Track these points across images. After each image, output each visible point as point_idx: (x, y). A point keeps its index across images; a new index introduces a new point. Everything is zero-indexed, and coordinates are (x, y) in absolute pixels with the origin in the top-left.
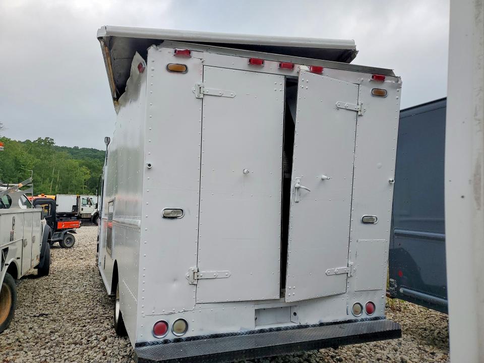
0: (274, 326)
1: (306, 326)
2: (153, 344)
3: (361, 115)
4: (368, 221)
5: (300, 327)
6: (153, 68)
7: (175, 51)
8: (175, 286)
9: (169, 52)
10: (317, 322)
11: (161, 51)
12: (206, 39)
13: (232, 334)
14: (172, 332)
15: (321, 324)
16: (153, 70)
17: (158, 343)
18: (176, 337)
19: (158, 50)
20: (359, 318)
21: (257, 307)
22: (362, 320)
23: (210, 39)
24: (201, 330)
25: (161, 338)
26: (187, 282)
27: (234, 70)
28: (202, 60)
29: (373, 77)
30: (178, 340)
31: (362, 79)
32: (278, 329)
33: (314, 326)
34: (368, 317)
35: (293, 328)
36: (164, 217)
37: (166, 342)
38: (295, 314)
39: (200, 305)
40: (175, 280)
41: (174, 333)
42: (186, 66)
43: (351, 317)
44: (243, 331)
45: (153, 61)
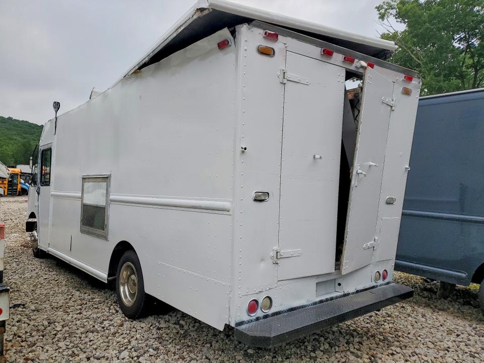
0: (328, 296)
1: (348, 294)
2: (249, 322)
3: (393, 110)
4: (390, 202)
5: (345, 295)
6: (246, 48)
7: (266, 34)
8: (262, 265)
9: (260, 34)
10: (353, 290)
11: (252, 31)
12: (290, 24)
13: (303, 307)
14: (261, 309)
15: (357, 292)
16: (246, 50)
17: (252, 321)
18: (265, 314)
19: (249, 29)
20: (379, 284)
21: (317, 281)
22: (381, 285)
23: (295, 26)
24: (281, 305)
25: (254, 316)
26: (271, 261)
27: (309, 58)
28: (286, 46)
29: (405, 77)
30: (266, 317)
31: (397, 78)
32: (332, 299)
33: (353, 293)
34: (384, 282)
35: (341, 297)
36: (255, 200)
37: (258, 319)
38: (339, 284)
39: (280, 283)
40: (262, 260)
41: (263, 310)
42: (273, 49)
43: (374, 284)
44: (309, 303)
45: (246, 41)
